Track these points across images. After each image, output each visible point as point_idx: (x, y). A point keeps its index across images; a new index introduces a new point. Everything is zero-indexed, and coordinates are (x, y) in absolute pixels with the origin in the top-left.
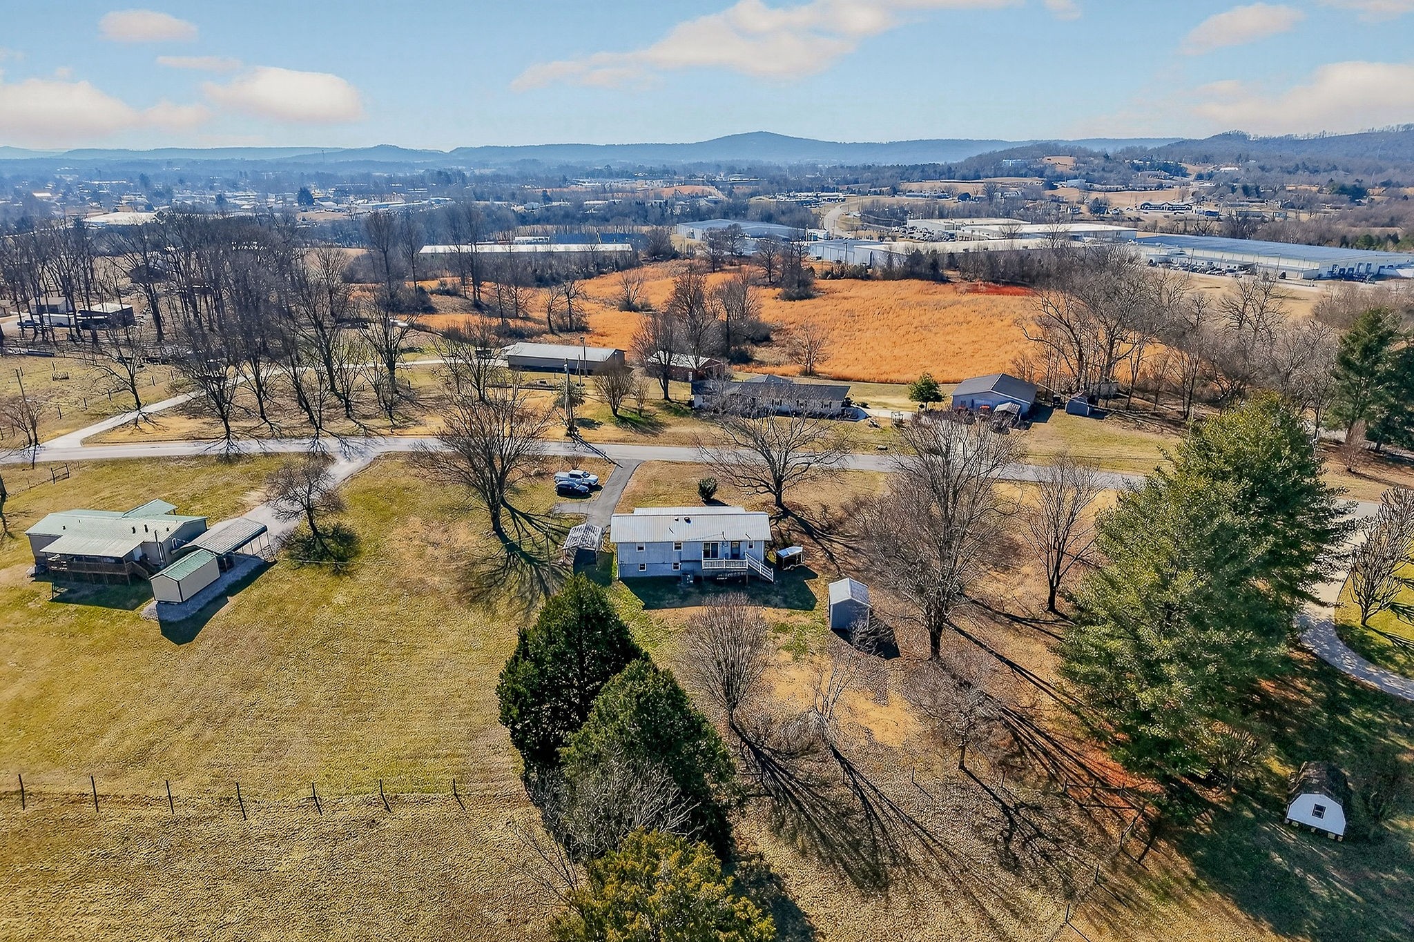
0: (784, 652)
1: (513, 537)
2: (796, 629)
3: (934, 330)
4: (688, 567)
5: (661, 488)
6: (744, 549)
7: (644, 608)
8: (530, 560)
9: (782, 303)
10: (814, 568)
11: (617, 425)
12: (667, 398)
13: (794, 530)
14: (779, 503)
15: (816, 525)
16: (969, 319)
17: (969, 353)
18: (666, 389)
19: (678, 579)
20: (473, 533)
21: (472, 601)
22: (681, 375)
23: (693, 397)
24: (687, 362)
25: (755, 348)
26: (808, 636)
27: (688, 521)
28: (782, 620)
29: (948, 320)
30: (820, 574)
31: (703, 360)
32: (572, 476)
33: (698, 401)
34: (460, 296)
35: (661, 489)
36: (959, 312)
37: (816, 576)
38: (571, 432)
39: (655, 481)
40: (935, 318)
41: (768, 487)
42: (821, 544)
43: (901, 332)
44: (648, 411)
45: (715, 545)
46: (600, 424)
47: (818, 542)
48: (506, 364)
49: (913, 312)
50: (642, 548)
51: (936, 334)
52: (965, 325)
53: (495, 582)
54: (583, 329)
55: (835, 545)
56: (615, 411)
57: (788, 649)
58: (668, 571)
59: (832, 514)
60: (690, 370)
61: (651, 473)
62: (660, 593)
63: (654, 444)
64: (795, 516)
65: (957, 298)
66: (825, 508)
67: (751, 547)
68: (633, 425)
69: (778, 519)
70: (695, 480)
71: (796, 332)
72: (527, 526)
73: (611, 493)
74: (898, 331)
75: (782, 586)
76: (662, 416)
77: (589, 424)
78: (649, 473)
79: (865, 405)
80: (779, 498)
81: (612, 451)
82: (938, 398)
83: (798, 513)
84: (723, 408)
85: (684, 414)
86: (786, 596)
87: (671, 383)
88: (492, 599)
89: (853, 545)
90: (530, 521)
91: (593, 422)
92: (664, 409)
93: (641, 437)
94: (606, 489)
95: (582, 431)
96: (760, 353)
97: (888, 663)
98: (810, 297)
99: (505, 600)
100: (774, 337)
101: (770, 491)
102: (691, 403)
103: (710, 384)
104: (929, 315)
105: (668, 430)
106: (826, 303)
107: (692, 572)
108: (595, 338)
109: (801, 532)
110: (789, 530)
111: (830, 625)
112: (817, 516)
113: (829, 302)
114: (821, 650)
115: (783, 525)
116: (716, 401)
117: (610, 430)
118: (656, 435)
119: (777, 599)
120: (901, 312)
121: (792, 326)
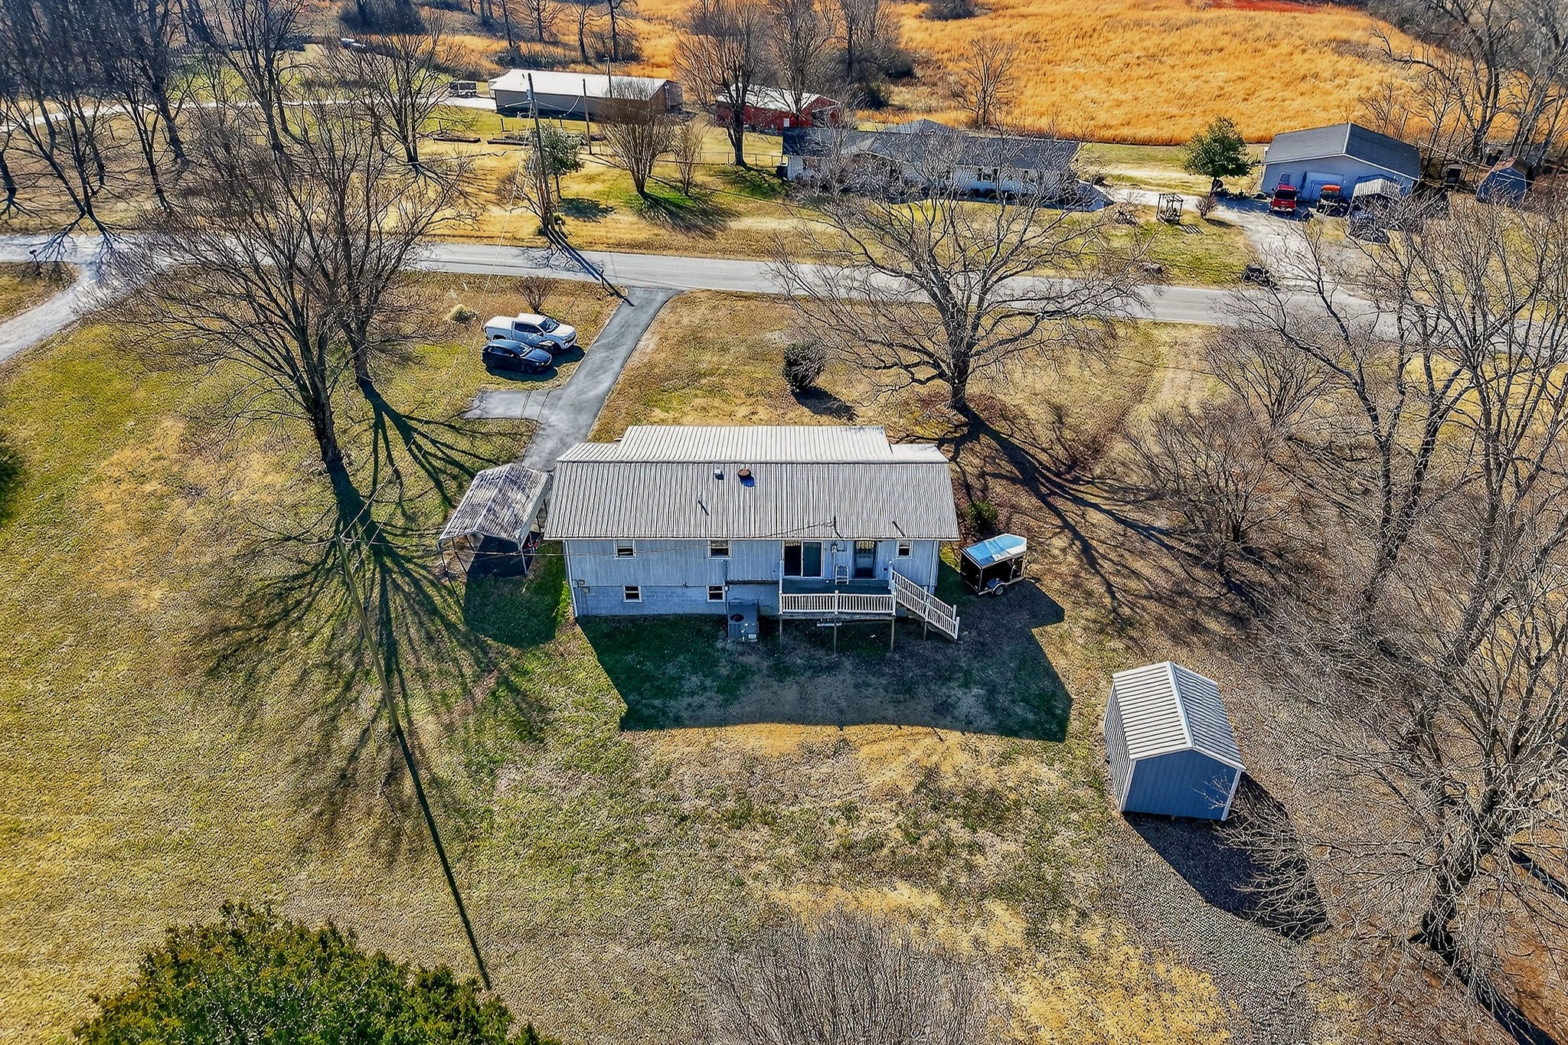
0: (997, 908)
1: (361, 480)
2: (1028, 812)
3: (1170, 61)
4: (747, 595)
5: (707, 357)
6: (887, 557)
7: (626, 724)
8: (381, 550)
9: (927, 24)
10: (1051, 587)
11: (640, 213)
12: (740, 161)
13: (995, 476)
14: (960, 404)
15: (1043, 457)
16: (1220, 44)
17: (1241, 95)
18: (738, 145)
19: (720, 621)
20: (280, 467)
21: (212, 673)
22: (766, 122)
23: (786, 160)
24: (778, 100)
25: (892, 87)
26: (1063, 839)
27: (747, 479)
28: (988, 778)
29: (1187, 47)
30: (1066, 605)
31: (808, 98)
32: (520, 326)
33: (795, 166)
34: (464, 10)
35: (708, 360)
36: (1204, 35)
37: (1058, 615)
38: (548, 229)
39: (696, 339)
40: (1167, 43)
41: (936, 366)
42: (1058, 513)
43: (1118, 63)
44: (702, 186)
45: (814, 549)
46: (606, 211)
47: (1052, 507)
48: (492, 105)
49: (1128, 35)
50: (629, 552)
51: (1173, 67)
52: (1215, 54)
53: (286, 612)
54: (635, 58)
55: (1095, 516)
56: (640, 186)
57: (1007, 892)
58: (698, 602)
59: (1075, 429)
60: (786, 115)
61: (689, 318)
62: (671, 670)
63: (705, 253)
64: (995, 435)
65: (1194, 15)
66: (1059, 414)
67: (904, 552)
68: (671, 213)
69: (958, 443)
70: (779, 339)
71: (951, 65)
72: (400, 452)
73: (602, 368)
74: (1110, 64)
75: (981, 650)
76: (727, 197)
77: (585, 210)
78: (685, 321)
79: (1100, 180)
80: (957, 391)
81: (620, 268)
82: (1241, 170)
83: (1001, 426)
84: (841, 181)
85: (769, 193)
86: (992, 690)
87: (749, 139)
88: (264, 668)
89: (1133, 515)
90: (407, 432)
91: (596, 205)
92: (733, 183)
93: (680, 238)
94: (595, 357)
95: (573, 227)
96: (900, 94)
97: (1302, 953)
98: (970, 14)
99: (288, 674)
100: (918, 72)
101: (942, 375)
102: (781, 171)
103: (817, 135)
104: (1155, 39)
105: (734, 225)
106: (995, 22)
107: (756, 606)
108: (648, 71)
109: (1013, 480)
110: (982, 475)
111: (1118, 801)
112: (1044, 435)
113: (1000, 21)
114: (1106, 898)
115: (971, 462)
116: (827, 168)
117: (625, 224)
118: (710, 235)
119: (968, 701)
120: (1111, 36)
121: (946, 56)
